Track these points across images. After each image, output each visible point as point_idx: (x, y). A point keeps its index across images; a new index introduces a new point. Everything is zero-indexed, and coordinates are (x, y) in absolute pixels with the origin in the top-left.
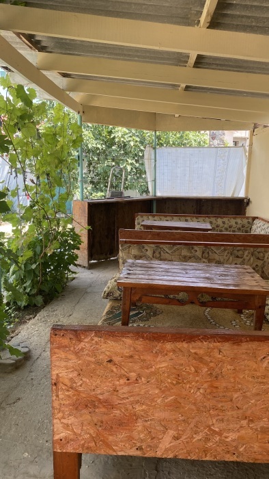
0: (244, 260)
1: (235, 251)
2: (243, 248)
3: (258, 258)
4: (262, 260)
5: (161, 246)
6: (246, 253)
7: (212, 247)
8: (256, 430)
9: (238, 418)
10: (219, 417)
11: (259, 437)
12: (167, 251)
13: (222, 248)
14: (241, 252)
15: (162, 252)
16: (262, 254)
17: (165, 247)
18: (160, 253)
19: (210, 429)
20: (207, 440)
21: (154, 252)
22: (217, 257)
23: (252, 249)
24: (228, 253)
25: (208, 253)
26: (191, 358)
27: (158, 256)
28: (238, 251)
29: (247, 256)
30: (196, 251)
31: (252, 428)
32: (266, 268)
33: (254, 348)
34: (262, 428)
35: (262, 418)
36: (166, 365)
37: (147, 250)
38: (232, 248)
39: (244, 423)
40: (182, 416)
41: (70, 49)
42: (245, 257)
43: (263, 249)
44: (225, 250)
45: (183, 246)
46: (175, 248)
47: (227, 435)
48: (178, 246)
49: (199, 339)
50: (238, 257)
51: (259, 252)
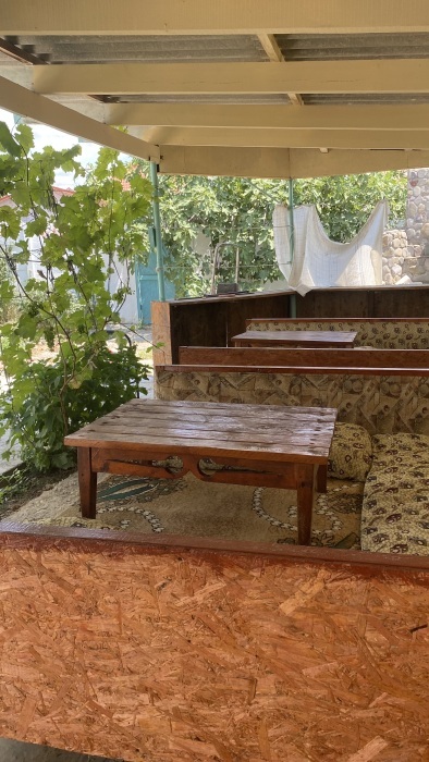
0: (363, 397)
1: (348, 382)
2: (362, 376)
3: (389, 394)
4: (397, 397)
5: (222, 374)
6: (367, 385)
7: (307, 376)
8: (167, 712)
9: (134, 688)
10: (103, 685)
11: (174, 726)
12: (232, 383)
13: (326, 376)
14: (358, 384)
15: (222, 385)
16: (396, 387)
17: (227, 376)
18: (219, 386)
19: (92, 705)
20: (90, 721)
21: (210, 385)
22: (315, 393)
23: (378, 378)
24: (335, 385)
25: (300, 386)
26: (44, 578)
27: (216, 391)
28: (353, 381)
29: (369, 390)
30: (280, 382)
31: (158, 709)
32: (403, 411)
33: (145, 566)
34: (176, 710)
35: (172, 694)
36: (8, 587)
37: (198, 382)
38: (342, 375)
39: (145, 698)
40: (45, 676)
41: (83, 55)
42: (365, 391)
43: (398, 379)
44: (330, 380)
45: (257, 375)
46: (245, 377)
47: (120, 716)
48: (250, 375)
49: (54, 546)
50: (352, 392)
51: (390, 384)
